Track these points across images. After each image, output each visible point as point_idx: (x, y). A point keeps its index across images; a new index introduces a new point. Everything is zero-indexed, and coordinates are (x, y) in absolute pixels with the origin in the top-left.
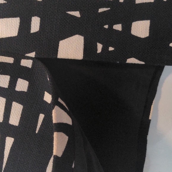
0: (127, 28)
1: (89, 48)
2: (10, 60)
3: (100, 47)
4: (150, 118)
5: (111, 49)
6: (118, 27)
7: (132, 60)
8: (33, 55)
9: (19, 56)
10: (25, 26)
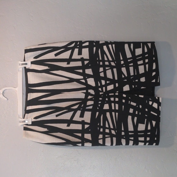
0: (139, 80)
1: (130, 87)
2: (113, 94)
3: (133, 86)
4: (160, 110)
5: (136, 86)
6: (137, 81)
7: (142, 88)
8: (118, 92)
9: (115, 93)
10: (115, 86)
